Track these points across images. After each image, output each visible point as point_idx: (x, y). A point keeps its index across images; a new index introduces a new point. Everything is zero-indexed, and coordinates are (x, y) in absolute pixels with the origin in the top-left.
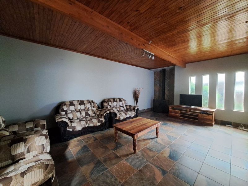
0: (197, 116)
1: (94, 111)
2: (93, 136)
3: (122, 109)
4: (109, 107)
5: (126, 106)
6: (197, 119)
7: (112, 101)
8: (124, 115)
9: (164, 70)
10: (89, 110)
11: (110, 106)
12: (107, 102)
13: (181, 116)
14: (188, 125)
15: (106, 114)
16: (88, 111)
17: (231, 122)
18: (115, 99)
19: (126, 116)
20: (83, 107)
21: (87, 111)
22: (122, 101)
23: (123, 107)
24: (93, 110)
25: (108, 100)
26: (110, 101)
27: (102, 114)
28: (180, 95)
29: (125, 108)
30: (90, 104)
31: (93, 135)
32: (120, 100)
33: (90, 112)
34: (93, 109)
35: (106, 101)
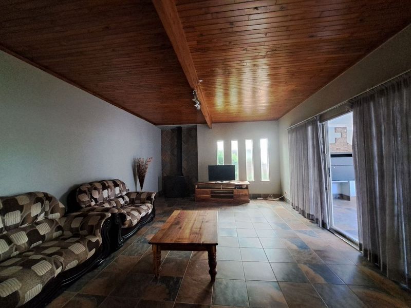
0: (232, 193)
1: (57, 223)
2: (79, 295)
3: (122, 202)
4: (93, 203)
5: (127, 194)
6: (232, 197)
7: (98, 187)
8: (136, 213)
9: (180, 129)
10: (38, 224)
11: (96, 200)
12: (87, 191)
13: (212, 197)
14: (228, 207)
15: (106, 221)
16: (37, 227)
17: (261, 194)
18: (105, 183)
19: (141, 216)
20: (14, 218)
21: (32, 226)
22: (118, 185)
23: (122, 197)
24: (51, 222)
25: (89, 186)
26: (96, 189)
27: (92, 226)
28: (209, 166)
29: (127, 199)
30: (39, 204)
31: (80, 292)
32: (116, 184)
33: (44, 230)
34: (51, 216)
35: (84, 188)
